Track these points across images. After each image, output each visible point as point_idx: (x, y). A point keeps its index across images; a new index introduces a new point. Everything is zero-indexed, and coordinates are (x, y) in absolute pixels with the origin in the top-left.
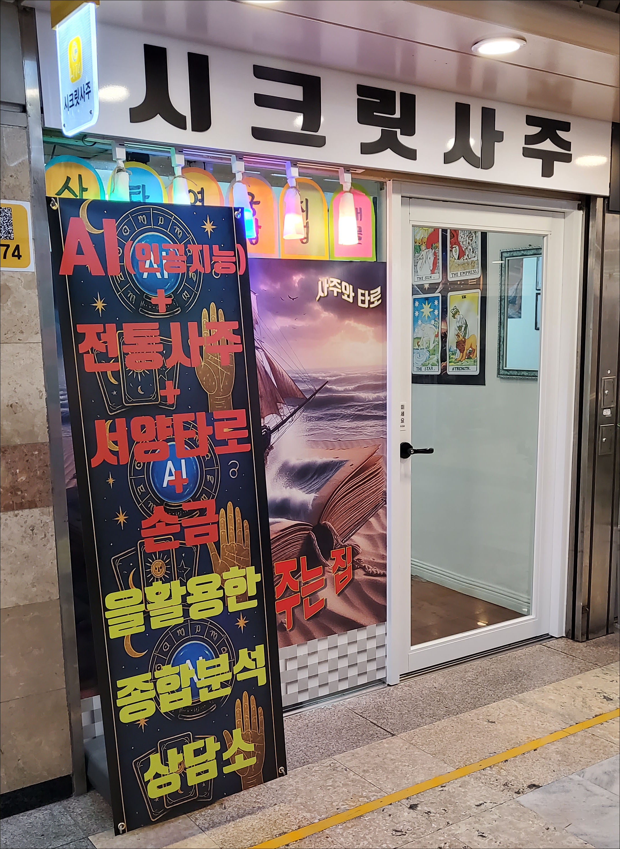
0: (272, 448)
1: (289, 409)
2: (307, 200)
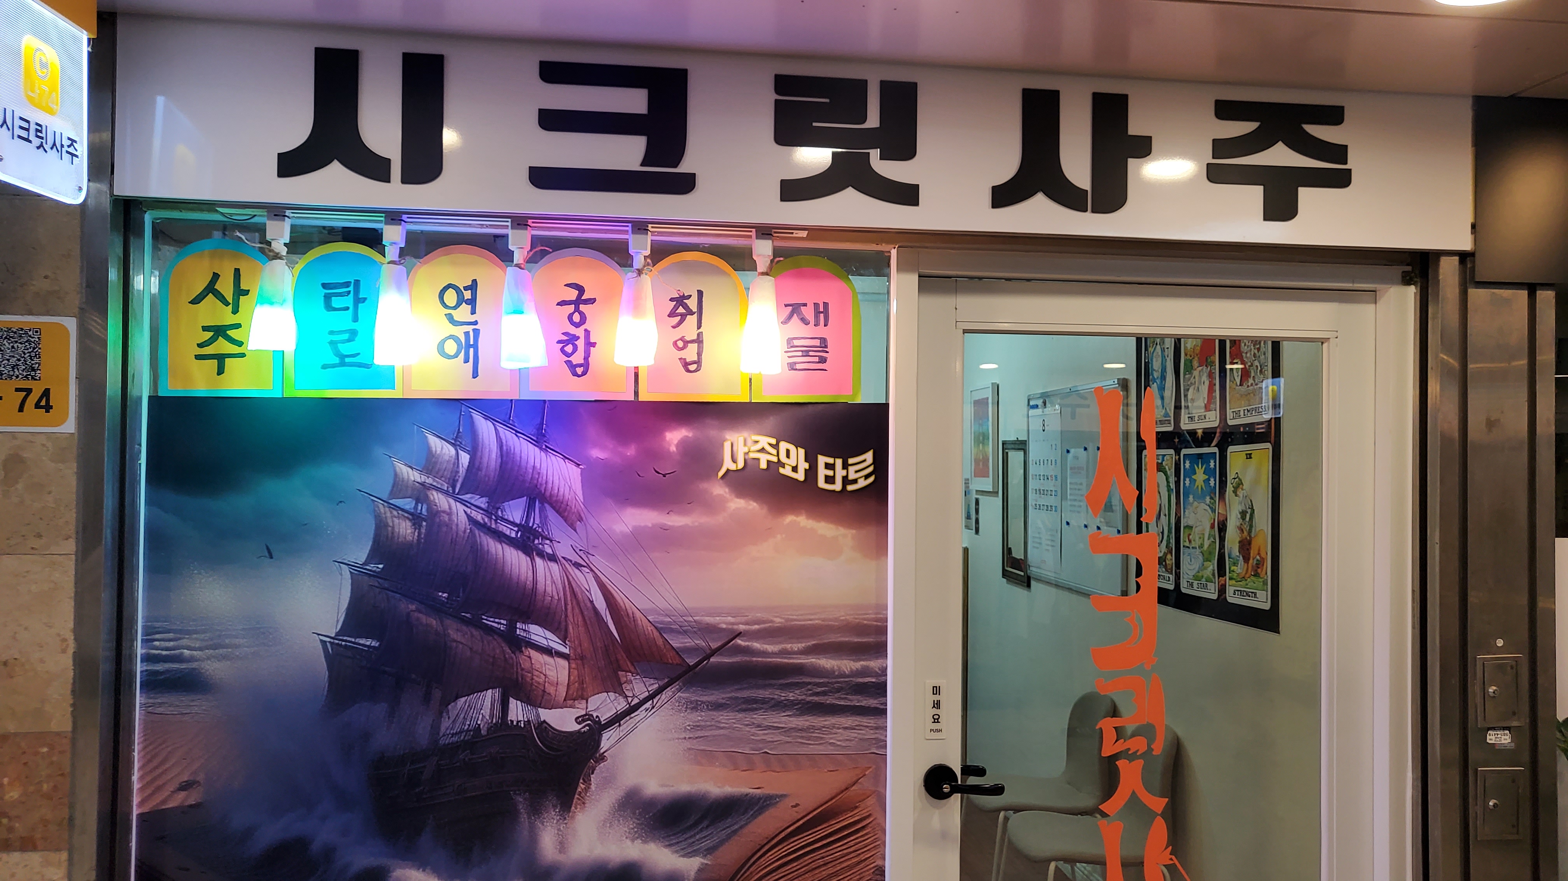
0: (603, 758)
1: (647, 684)
2: (700, 293)
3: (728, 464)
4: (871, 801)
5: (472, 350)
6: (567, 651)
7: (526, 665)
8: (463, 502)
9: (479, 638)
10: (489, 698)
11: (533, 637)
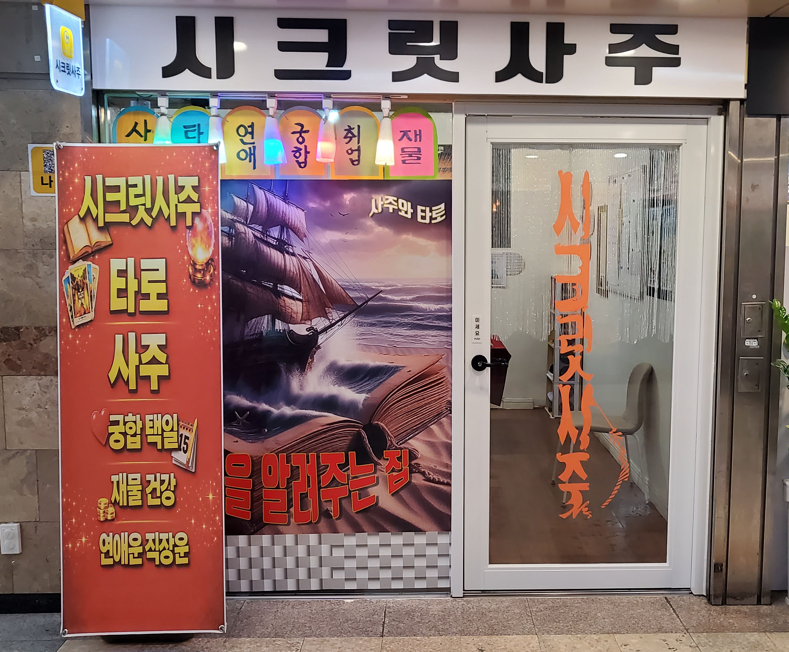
0: (319, 347)
1: (339, 314)
2: (359, 126)
3: (374, 210)
4: (445, 370)
5: (252, 156)
6: (301, 298)
7: (283, 304)
8: (251, 228)
9: (261, 291)
10: (266, 319)
11: (285, 291)
